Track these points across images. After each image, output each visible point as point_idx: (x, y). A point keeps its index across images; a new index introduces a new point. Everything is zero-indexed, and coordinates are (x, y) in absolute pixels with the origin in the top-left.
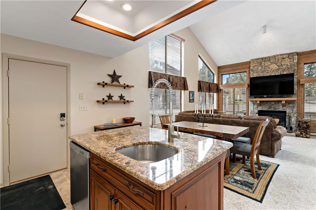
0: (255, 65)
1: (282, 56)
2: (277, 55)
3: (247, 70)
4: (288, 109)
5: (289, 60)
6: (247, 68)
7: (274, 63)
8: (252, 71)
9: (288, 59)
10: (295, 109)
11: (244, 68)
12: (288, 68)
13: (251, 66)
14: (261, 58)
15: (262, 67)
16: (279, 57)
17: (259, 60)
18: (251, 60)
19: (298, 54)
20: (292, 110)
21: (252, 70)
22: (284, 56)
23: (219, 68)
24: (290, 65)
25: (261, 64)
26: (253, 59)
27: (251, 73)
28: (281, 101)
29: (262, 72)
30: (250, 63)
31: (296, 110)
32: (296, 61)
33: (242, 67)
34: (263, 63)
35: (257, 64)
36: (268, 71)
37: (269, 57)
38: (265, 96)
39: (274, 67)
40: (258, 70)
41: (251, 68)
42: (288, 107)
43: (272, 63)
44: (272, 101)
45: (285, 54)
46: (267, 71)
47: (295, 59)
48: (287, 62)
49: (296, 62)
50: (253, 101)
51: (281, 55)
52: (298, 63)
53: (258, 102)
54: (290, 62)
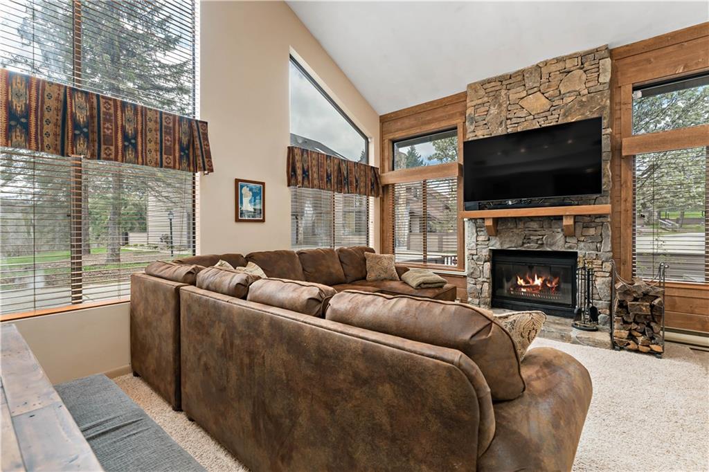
0: (480, 101)
1: (560, 66)
2: (546, 63)
3: (459, 121)
4: (582, 245)
5: (584, 77)
6: (458, 114)
7: (536, 89)
8: (471, 124)
9: (582, 71)
10: (607, 246)
11: (451, 117)
12: (582, 104)
13: (468, 105)
14: (496, 78)
15: (500, 105)
16: (553, 68)
17: (493, 84)
18: (469, 86)
19: (612, 53)
20: (598, 249)
21: (473, 120)
22: (569, 65)
23: (384, 120)
24: (586, 91)
25: (496, 97)
26: (475, 83)
27: (470, 128)
28: (560, 218)
29: (501, 123)
30: (467, 96)
31: (609, 249)
32: (606, 78)
33: (443, 114)
34: (503, 92)
35: (486, 99)
36: (519, 120)
37: (522, 73)
38: (510, 203)
39: (537, 103)
40: (488, 118)
41: (468, 112)
42: (582, 239)
43: (530, 92)
44: (532, 219)
45: (571, 57)
46: (514, 120)
47: (605, 70)
48: (578, 83)
49: (608, 80)
50: (476, 219)
51: (558, 60)
52: (614, 85)
53: (489, 223)
54: (587, 81)
